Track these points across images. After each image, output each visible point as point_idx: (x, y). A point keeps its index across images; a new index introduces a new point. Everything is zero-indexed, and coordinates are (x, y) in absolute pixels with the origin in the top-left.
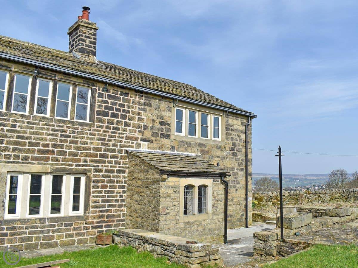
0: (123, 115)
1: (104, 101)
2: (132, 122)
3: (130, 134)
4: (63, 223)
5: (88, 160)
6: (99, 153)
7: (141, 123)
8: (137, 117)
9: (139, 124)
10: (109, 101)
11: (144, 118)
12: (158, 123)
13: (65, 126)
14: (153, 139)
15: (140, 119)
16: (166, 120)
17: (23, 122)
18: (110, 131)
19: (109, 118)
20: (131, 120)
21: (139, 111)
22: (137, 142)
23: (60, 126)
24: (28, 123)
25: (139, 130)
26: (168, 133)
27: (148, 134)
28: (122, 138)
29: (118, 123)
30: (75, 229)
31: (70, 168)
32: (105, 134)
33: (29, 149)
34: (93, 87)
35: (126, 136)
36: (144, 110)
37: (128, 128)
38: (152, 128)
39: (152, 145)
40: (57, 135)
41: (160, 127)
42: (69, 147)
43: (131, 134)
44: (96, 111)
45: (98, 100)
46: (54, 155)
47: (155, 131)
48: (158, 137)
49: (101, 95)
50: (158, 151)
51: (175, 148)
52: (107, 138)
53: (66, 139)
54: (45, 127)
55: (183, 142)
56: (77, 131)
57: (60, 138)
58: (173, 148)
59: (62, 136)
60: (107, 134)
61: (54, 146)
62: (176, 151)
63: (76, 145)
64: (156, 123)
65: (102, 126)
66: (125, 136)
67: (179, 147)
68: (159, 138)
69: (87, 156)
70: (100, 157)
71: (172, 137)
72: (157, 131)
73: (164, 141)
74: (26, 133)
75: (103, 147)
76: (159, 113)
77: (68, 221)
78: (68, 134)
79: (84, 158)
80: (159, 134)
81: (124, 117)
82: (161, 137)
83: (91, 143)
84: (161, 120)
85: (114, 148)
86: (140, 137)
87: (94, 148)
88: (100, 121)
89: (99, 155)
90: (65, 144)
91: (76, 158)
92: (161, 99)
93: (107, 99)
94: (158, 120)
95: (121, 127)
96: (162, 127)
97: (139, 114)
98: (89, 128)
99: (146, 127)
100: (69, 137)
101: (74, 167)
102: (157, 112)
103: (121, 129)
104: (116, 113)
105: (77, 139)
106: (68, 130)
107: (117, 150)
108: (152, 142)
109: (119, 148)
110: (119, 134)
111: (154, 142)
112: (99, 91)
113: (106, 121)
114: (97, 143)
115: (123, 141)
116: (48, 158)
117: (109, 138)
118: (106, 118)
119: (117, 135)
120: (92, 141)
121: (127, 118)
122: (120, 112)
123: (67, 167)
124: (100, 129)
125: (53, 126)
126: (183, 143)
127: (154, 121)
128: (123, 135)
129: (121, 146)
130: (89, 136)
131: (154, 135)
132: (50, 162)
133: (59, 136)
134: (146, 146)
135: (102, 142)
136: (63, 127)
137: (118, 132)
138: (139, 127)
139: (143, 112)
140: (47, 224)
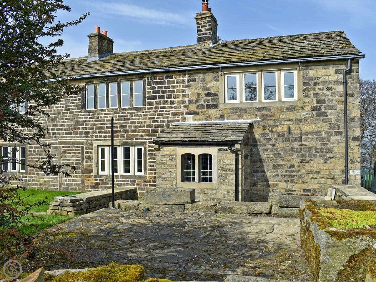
0: (168, 95)
1: (152, 87)
2: (176, 100)
3: (175, 110)
4: (130, 180)
5: (144, 135)
6: (151, 129)
7: (185, 99)
8: (181, 94)
9: (183, 100)
10: (156, 86)
11: (188, 94)
12: (203, 95)
13: (126, 112)
14: (199, 111)
15: (184, 96)
16: (212, 91)
17: (102, 114)
18: (158, 110)
19: (157, 100)
20: (176, 98)
21: (183, 88)
22: (182, 116)
23: (123, 113)
24: (105, 114)
25: (184, 105)
26: (215, 103)
27: (193, 108)
28: (169, 114)
29: (165, 102)
30: (137, 185)
31: (132, 142)
32: (155, 113)
33: (107, 131)
34: (143, 79)
35: (172, 112)
36: (189, 87)
37: (173, 106)
38: (197, 101)
39: (197, 117)
40: (121, 120)
41: (206, 98)
42: (130, 127)
43: (177, 110)
44: (146, 97)
45: (148, 88)
46: (121, 133)
47: (200, 104)
48: (205, 108)
49: (149, 84)
50: (205, 122)
51: (225, 117)
52: (156, 116)
53: (127, 121)
54: (114, 115)
55: (235, 109)
56: (134, 114)
57: (124, 121)
58: (222, 117)
59: (125, 119)
60: (156, 113)
61: (121, 127)
62: (225, 119)
63: (135, 125)
64: (202, 95)
65: (151, 107)
66: (171, 112)
67: (229, 116)
68: (205, 110)
69: (143, 132)
70: (152, 132)
71: (221, 106)
72: (203, 103)
73: (212, 112)
74: (104, 121)
75: (154, 124)
76: (204, 86)
77: (134, 179)
78: (128, 118)
79: (140, 134)
80: (206, 106)
81: (169, 97)
82: (207, 108)
83: (145, 122)
84: (207, 92)
85: (162, 123)
86: (185, 111)
87: (147, 125)
88: (150, 104)
89: (151, 131)
90: (127, 125)
91: (135, 134)
92: (206, 71)
93: (154, 85)
94: (203, 93)
95: (167, 105)
96: (208, 98)
97: (183, 91)
98: (142, 111)
99: (190, 102)
100: (129, 119)
101: (134, 140)
102: (202, 85)
103: (167, 108)
104: (162, 95)
105: (135, 121)
106: (128, 114)
107: (165, 125)
108: (198, 114)
109: (166, 123)
110: (166, 111)
111: (200, 114)
112: (148, 81)
113: (155, 102)
114: (149, 122)
115: (170, 117)
116: (118, 136)
117: (158, 116)
118: (155, 101)
119: (165, 113)
120: (145, 120)
121: (172, 97)
122: (166, 93)
123: (130, 141)
124: (150, 110)
125: (119, 113)
126: (235, 111)
127: (198, 94)
128: (169, 112)
129: (168, 121)
130: (143, 117)
131: (200, 107)
132: (119, 138)
133: (123, 120)
134: (192, 119)
135: (153, 120)
136: (125, 113)
137: (165, 110)
138: (184, 102)
139: (187, 88)
140: (120, 179)
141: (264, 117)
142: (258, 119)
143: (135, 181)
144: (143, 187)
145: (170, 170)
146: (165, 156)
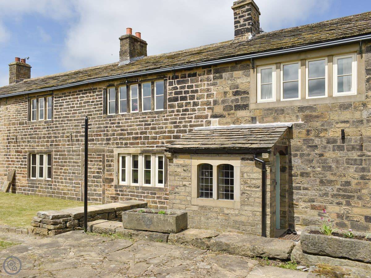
0: (191, 96)
1: (174, 87)
2: (200, 101)
3: (199, 113)
4: (150, 192)
5: (165, 142)
6: (172, 135)
7: (210, 100)
8: (206, 94)
9: (208, 101)
10: (178, 86)
11: (214, 93)
12: (231, 95)
13: (147, 116)
14: (225, 113)
15: (209, 96)
16: (242, 88)
17: (123, 119)
18: (180, 114)
19: (179, 102)
20: (200, 99)
21: (208, 87)
22: (207, 119)
23: (144, 118)
24: (126, 119)
25: (209, 106)
26: (245, 103)
27: (219, 109)
28: (192, 118)
29: (187, 104)
30: (158, 198)
31: (152, 149)
32: (176, 117)
33: (127, 137)
34: (164, 79)
35: (195, 116)
36: (215, 85)
37: (196, 108)
38: (223, 102)
39: (224, 120)
40: (142, 125)
41: (234, 98)
42: (151, 133)
43: (200, 113)
44: (167, 98)
45: (169, 88)
46: (141, 140)
47: (227, 104)
48: (233, 110)
49: (171, 84)
50: (232, 126)
51: (257, 118)
52: (178, 121)
53: (148, 126)
54: (135, 120)
55: (269, 109)
56: (155, 119)
57: (145, 127)
58: (253, 120)
59: (145, 125)
60: (178, 117)
61: (142, 133)
62: (258, 122)
63: (155, 131)
64: (229, 94)
65: (172, 111)
66: (193, 116)
67: (263, 118)
68: (232, 111)
69: (163, 138)
70: (173, 139)
71: (252, 106)
72: (230, 104)
73: (241, 113)
74: (125, 126)
75: (176, 129)
76: (233, 83)
77: (154, 191)
78: (149, 122)
79: (161, 140)
80: (234, 107)
81: (192, 98)
82: (236, 110)
83: (166, 127)
84: (236, 90)
85: (184, 128)
86: (209, 113)
87: (168, 131)
88: (171, 106)
89: (172, 137)
90: (148, 131)
91: (156, 140)
92: (235, 65)
93: (176, 85)
94: (231, 91)
95: (189, 108)
96: (237, 97)
97: (208, 90)
98: (163, 115)
99: (215, 102)
100: (150, 124)
101: (155, 148)
102: (229, 82)
103: (190, 110)
104: (185, 96)
105: (155, 126)
106: (149, 119)
107: (187, 131)
108: (225, 117)
109: (189, 128)
110: (189, 114)
111: (227, 116)
112: (169, 81)
113: (177, 105)
114: (170, 127)
115: (193, 121)
116: (138, 143)
117: (180, 120)
118: (176, 103)
119: (187, 116)
120: (166, 126)
121: (196, 98)
122: (189, 94)
123: (151, 148)
124: (172, 114)
125: (139, 118)
126: (270, 111)
127: (225, 93)
128: (192, 116)
129: (191, 126)
130: (164, 121)
131: (228, 108)
132: (140, 145)
133: (144, 125)
134: (217, 123)
135: (174, 125)
136: (145, 117)
137: (187, 113)
138: (208, 103)
139: (212, 87)
140: (140, 191)
141: (308, 119)
142: (300, 122)
143: (155, 194)
144: (163, 200)
145: (184, 183)
146: (179, 166)
